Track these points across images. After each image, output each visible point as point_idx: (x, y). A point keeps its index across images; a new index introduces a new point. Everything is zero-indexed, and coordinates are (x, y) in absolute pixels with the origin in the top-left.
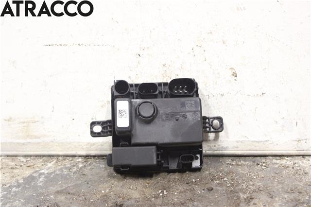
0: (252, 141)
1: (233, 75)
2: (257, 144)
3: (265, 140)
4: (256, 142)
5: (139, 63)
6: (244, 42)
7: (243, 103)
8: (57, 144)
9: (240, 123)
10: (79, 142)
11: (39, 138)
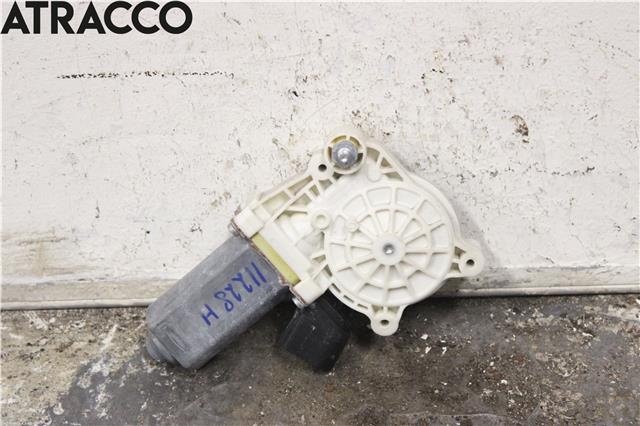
0: (562, 269)
1: (520, 131)
2: (573, 274)
3: (593, 263)
4: (572, 269)
5: (294, 110)
6: (545, 60)
7: (541, 190)
8: (115, 286)
9: (534, 230)
10: (166, 280)
11: (71, 273)
